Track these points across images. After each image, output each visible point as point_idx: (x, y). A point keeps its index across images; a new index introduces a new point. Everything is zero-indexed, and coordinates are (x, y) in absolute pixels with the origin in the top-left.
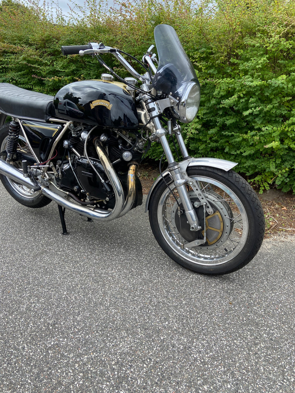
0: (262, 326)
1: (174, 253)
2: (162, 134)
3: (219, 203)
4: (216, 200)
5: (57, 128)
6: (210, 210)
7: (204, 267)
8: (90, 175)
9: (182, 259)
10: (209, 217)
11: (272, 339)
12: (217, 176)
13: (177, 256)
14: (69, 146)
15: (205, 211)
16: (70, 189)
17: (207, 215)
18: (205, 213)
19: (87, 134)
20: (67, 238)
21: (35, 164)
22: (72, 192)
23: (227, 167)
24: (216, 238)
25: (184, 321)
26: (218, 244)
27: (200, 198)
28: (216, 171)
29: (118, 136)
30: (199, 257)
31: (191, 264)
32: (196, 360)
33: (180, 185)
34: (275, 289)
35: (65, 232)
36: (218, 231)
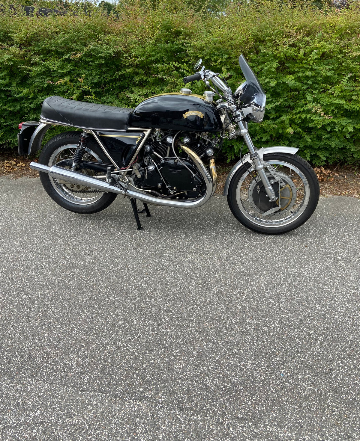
0: (333, 254)
2: (245, 133)
3: (288, 178)
4: (285, 176)
5: (140, 136)
6: (284, 184)
7: (277, 228)
8: (178, 172)
10: (282, 189)
11: (343, 258)
12: (286, 159)
13: (254, 225)
14: (151, 150)
15: (279, 185)
16: (151, 187)
17: (281, 187)
18: (280, 187)
21: (115, 169)
23: (293, 152)
24: (287, 204)
26: (288, 209)
27: (275, 176)
28: (285, 156)
32: (310, 277)
33: (261, 169)
35: (140, 228)
36: (289, 198)
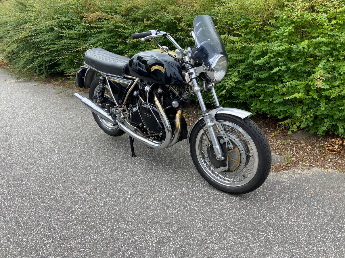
1: (207, 175)
2: (198, 91)
3: (238, 141)
4: (236, 139)
5: (129, 82)
6: (231, 146)
7: (227, 187)
8: (149, 116)
9: (212, 180)
10: (231, 151)
12: (236, 121)
14: (137, 95)
15: (227, 146)
17: (229, 150)
18: (227, 148)
19: (149, 87)
20: (135, 159)
21: (115, 106)
22: (138, 127)
23: (243, 116)
24: (235, 166)
25: (206, 223)
26: (237, 171)
27: (224, 137)
28: (235, 118)
29: (170, 89)
30: (225, 180)
31: (219, 184)
33: (210, 126)
34: (281, 208)
35: (133, 155)
36: (237, 161)
